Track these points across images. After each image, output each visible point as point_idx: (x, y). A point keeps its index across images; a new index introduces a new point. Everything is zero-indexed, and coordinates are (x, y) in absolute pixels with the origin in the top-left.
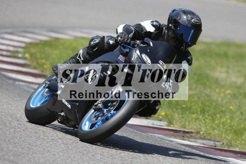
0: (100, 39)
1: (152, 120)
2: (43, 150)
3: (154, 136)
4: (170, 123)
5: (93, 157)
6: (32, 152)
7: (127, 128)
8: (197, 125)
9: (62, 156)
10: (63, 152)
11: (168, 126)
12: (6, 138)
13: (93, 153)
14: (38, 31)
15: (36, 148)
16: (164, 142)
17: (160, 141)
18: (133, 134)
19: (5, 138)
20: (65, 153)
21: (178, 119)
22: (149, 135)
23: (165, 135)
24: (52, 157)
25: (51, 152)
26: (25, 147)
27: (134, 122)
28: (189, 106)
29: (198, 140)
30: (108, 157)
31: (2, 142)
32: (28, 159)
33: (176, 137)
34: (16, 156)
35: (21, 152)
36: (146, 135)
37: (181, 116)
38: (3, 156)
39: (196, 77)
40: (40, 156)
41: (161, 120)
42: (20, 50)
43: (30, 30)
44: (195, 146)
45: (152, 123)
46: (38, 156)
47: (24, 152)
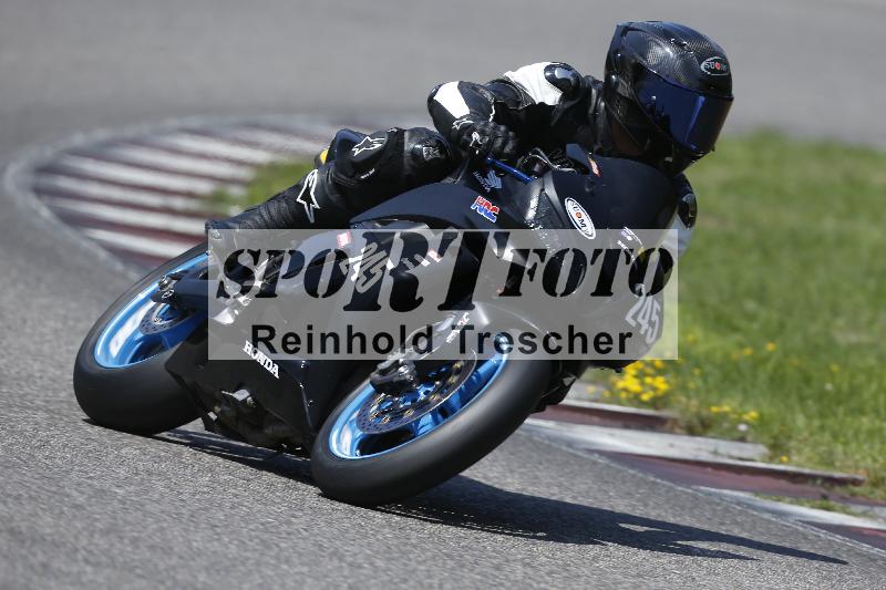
0: (385, 139)
1: (713, 438)
2: (316, 549)
3: (720, 497)
4: (777, 448)
5: (497, 573)
6: (277, 558)
7: (619, 467)
8: (875, 454)
9: (385, 571)
10: (387, 555)
11: (771, 459)
12: (183, 506)
13: (495, 558)
14: (300, 122)
15: (290, 543)
16: (753, 515)
17: (740, 513)
18: (642, 491)
19: (177, 508)
20: (393, 559)
21: (806, 434)
22: (702, 492)
23: (757, 493)
24: (346, 572)
25: (343, 555)
26: (251, 540)
27: (648, 446)
28: (845, 387)
29: (877, 510)
30: (550, 573)
31: (165, 520)
32: (260, 581)
33: (797, 499)
34: (218, 571)
35: (235, 559)
36: (690, 491)
37: (816, 423)
38: (172, 573)
39: (872, 284)
40: (305, 569)
41: (742, 439)
42: (236, 191)
43: (271, 119)
44: (866, 532)
45: (712, 448)
46: (296, 570)
47: (248, 559)
